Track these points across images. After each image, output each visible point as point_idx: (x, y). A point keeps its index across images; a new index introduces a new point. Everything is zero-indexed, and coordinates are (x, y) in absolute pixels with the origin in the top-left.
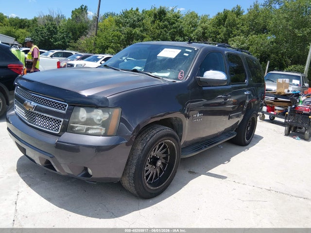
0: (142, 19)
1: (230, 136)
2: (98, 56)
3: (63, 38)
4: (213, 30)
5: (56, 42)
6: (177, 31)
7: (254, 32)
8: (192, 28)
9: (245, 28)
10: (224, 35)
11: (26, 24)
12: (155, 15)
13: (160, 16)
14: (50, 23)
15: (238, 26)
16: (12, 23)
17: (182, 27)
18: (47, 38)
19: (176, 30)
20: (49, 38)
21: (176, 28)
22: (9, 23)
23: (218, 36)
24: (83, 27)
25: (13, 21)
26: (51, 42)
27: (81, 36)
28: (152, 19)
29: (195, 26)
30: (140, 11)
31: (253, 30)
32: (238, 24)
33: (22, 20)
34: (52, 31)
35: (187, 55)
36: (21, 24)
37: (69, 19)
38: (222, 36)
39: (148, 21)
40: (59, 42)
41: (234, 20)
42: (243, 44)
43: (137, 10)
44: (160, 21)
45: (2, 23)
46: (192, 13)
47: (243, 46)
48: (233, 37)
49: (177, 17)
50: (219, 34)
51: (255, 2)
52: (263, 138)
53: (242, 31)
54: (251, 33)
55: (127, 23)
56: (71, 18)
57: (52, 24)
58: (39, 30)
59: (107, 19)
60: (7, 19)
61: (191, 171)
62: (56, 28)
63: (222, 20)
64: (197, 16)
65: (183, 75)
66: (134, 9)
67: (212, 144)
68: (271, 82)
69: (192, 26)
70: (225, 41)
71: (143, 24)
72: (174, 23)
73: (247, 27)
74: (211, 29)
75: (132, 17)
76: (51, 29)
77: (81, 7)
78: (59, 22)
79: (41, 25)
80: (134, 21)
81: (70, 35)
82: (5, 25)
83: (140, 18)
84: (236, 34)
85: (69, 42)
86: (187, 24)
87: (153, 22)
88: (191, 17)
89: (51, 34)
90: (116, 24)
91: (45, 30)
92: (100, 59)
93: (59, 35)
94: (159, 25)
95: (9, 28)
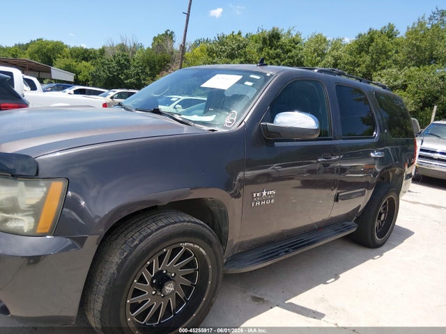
0: (245, 46)
1: (342, 231)
2: (172, 98)
3: (138, 74)
4: (350, 59)
5: (127, 79)
6: (294, 62)
7: (413, 62)
8: (319, 58)
9: (400, 57)
10: (367, 67)
11: (91, 55)
12: (264, 40)
13: (271, 41)
14: (121, 54)
15: (390, 53)
16: (74, 54)
17: (302, 57)
18: (115, 74)
19: (292, 61)
20: (118, 74)
21: (292, 57)
22: (69, 55)
23: (357, 69)
24: (165, 60)
25: (75, 52)
26: (120, 79)
27: (161, 70)
28: (260, 45)
29: (322, 55)
30: (243, 35)
31: (412, 60)
32: (390, 51)
33: (86, 51)
34: (124, 65)
35: (250, 84)
36: (85, 55)
37: (148, 48)
38: (363, 68)
39: (252, 49)
40: (132, 80)
41: (384, 45)
42: (395, 81)
43: (239, 34)
44: (271, 49)
45: (61, 54)
46: (317, 37)
47: (396, 83)
48: (381, 69)
49: (295, 42)
50: (359, 66)
51: (421, 18)
52: (413, 233)
53: (396, 62)
54: (410, 64)
55: (224, 52)
56: (151, 47)
57: (123, 56)
58: (106, 64)
59: (198, 49)
60: (67, 50)
61: (257, 296)
62: (128, 61)
63: (365, 44)
64: (325, 40)
65: (235, 119)
66: (236, 33)
67: (304, 246)
68: (435, 138)
69: (318, 55)
70: (367, 77)
71: (245, 52)
72: (290, 51)
73: (404, 55)
74: (347, 58)
75: (230, 43)
76: (121, 62)
77: (166, 32)
78: (134, 53)
79: (109, 56)
80: (233, 49)
81: (147, 70)
82: (64, 57)
83: (242, 45)
84: (385, 66)
85: (144, 80)
86: (311, 52)
87: (261, 50)
88: (317, 42)
89: (122, 69)
90: (208, 55)
91: (114, 64)
92: (174, 102)
93: (132, 71)
94: (268, 53)
95: (69, 61)
